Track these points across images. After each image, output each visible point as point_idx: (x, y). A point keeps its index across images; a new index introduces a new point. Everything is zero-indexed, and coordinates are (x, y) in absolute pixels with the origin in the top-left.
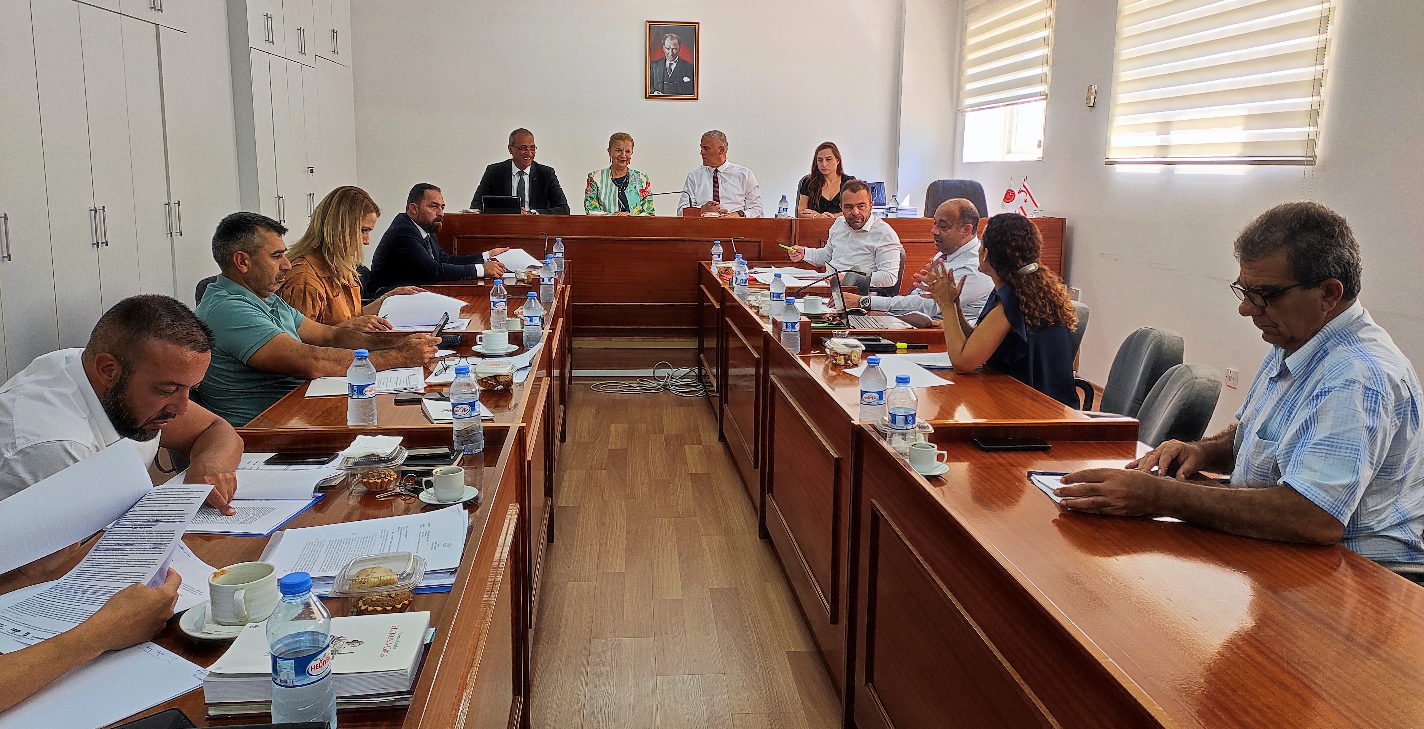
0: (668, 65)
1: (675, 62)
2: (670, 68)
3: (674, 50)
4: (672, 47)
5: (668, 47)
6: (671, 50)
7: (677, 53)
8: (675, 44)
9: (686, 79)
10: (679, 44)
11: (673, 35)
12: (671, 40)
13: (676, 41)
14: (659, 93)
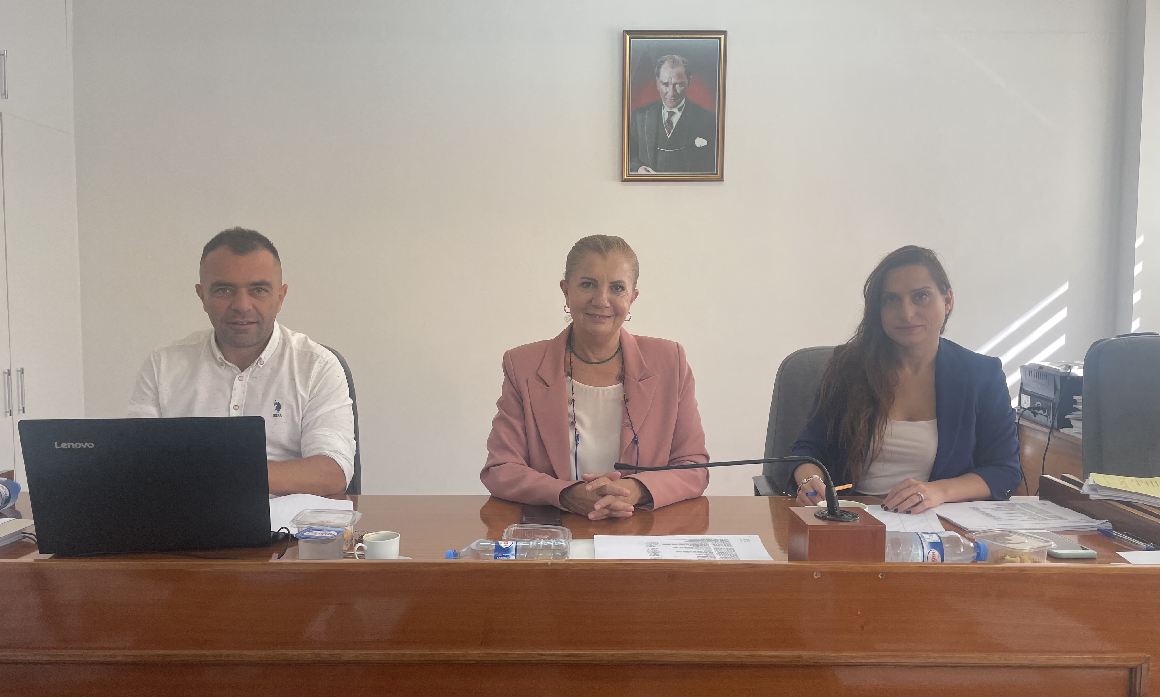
0: (665, 116)
1: (679, 110)
2: (669, 121)
3: (677, 86)
4: (674, 80)
5: (665, 81)
6: (671, 86)
7: (682, 91)
8: (679, 76)
9: (700, 142)
10: (688, 74)
11: (677, 57)
12: (673, 67)
13: (681, 69)
14: (649, 169)
